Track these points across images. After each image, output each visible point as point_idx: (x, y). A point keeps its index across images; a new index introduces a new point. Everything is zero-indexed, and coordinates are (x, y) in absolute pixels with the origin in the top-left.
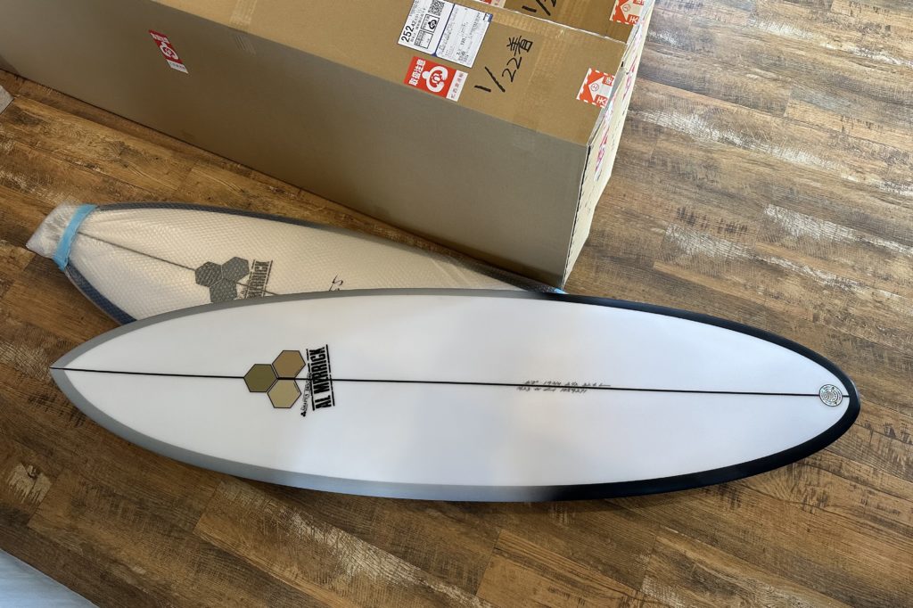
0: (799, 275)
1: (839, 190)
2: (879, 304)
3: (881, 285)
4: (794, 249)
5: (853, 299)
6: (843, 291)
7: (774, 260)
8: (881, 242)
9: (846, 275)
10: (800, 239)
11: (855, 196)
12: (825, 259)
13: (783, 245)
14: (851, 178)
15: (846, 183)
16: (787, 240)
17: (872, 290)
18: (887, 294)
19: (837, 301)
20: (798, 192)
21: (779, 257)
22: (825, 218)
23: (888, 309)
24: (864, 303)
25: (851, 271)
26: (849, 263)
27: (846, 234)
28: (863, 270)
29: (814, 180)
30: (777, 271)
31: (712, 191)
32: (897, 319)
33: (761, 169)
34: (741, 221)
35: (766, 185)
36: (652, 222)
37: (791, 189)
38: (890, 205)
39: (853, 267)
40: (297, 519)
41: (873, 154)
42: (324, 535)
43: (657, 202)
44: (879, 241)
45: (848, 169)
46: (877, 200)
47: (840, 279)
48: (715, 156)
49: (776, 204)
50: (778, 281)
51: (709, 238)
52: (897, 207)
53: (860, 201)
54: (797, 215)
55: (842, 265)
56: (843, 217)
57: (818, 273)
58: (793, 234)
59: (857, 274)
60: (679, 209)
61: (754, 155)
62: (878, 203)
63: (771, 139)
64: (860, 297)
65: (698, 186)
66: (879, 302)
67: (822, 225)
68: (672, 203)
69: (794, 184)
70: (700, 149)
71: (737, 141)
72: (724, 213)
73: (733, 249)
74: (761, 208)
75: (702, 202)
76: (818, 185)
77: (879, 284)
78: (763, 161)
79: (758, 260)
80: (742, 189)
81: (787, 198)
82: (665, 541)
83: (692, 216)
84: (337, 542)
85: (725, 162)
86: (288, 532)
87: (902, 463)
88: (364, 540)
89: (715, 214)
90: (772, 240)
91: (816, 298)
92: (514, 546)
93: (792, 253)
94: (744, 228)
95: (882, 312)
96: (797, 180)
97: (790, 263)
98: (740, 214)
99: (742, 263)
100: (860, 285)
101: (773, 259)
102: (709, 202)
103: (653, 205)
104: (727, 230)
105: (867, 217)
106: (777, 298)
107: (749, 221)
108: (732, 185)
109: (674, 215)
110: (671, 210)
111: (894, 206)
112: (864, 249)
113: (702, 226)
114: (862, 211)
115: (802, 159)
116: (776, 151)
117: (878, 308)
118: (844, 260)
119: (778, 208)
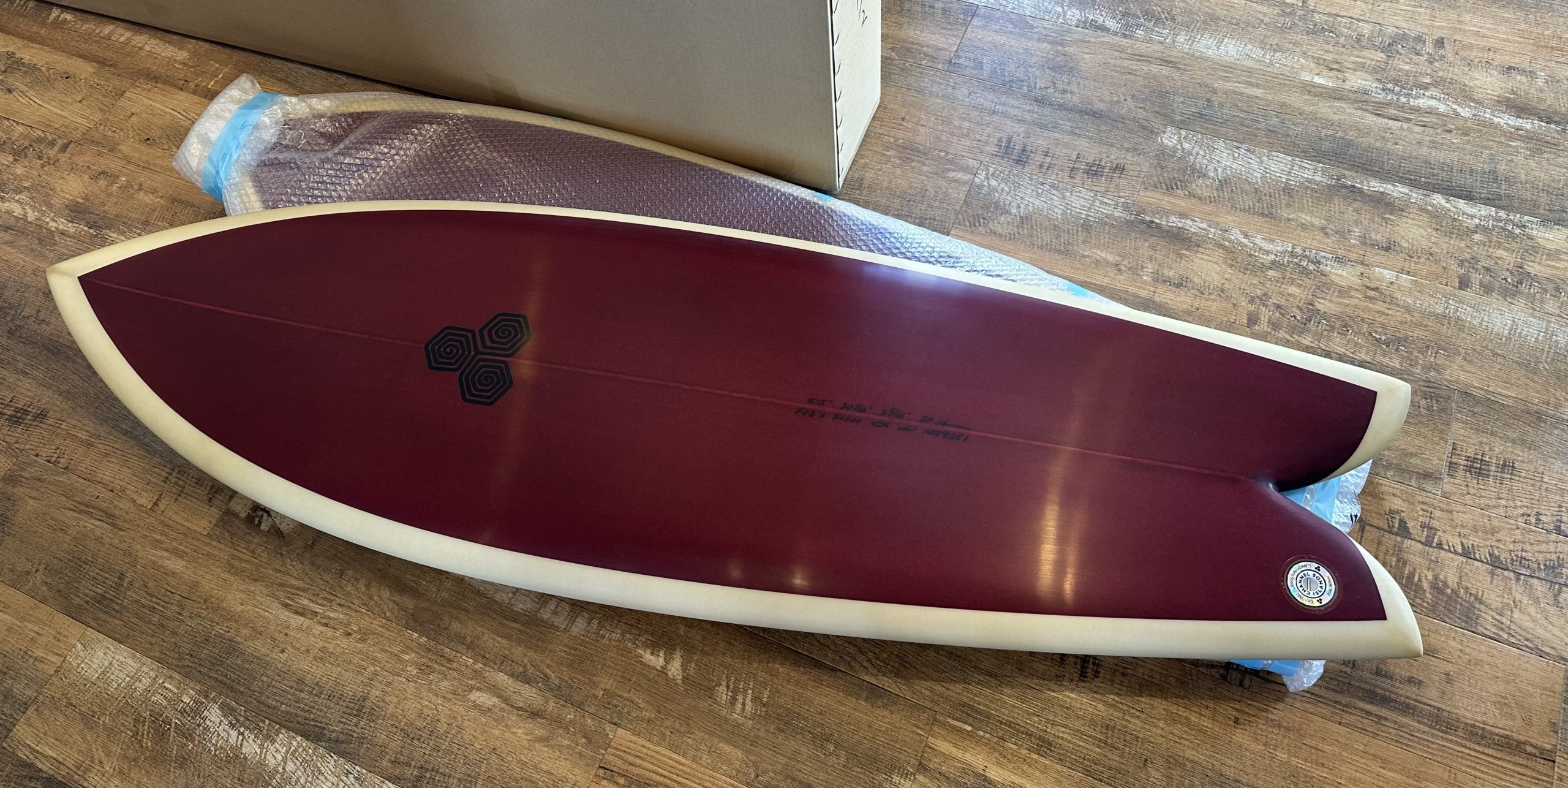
0: (1221, 246)
1: (1296, 100)
2: (1373, 292)
3: (1378, 259)
4: (1211, 200)
5: (1324, 285)
6: (1305, 272)
7: (1174, 221)
8: (1375, 185)
9: (1310, 242)
10: (1224, 183)
11: (1326, 109)
12: (1269, 215)
13: (1192, 195)
14: (1319, 80)
15: (1309, 89)
16: (1199, 186)
17: (1360, 268)
18: (1388, 275)
19: (1293, 289)
20: (1221, 105)
21: (1182, 215)
22: (1271, 146)
23: (1392, 301)
24: (1344, 292)
25: (1320, 236)
26: (1317, 222)
27: (1311, 172)
28: (1343, 234)
29: (1252, 85)
30: (1179, 239)
31: (1062, 107)
32: (1409, 317)
33: (1155, 69)
34: (1115, 156)
35: (1163, 95)
36: (950, 162)
37: (1208, 100)
38: (1391, 123)
39: (1323, 229)
40: (214, 715)
41: (1358, 41)
42: (261, 746)
43: (960, 128)
44: (1373, 183)
45: (1312, 65)
46: (1366, 114)
47: (1298, 250)
48: (1071, 50)
49: (1180, 125)
50: (1181, 257)
51: (1053, 186)
52: (1405, 126)
53: (1336, 117)
54: (1220, 144)
55: (1304, 227)
56: (1304, 144)
57: (1258, 241)
58: (1211, 174)
59: (1331, 242)
60: (1000, 140)
61: (1142, 47)
62: (1370, 119)
63: (1173, 19)
64: (1337, 279)
65: (1036, 100)
66: (1373, 289)
67: (1265, 158)
68: (988, 130)
69: (1214, 91)
70: (1043, 39)
71: (1111, 24)
72: (1083, 144)
73: (1097, 203)
74: (1151, 133)
75: (1044, 127)
76: (1259, 92)
77: (1373, 256)
78: (1158, 55)
79: (1143, 222)
80: (1118, 102)
81: (1201, 115)
82: (944, 746)
83: (1024, 150)
84: (285, 760)
85: (1087, 60)
86: (193, 742)
87: (1425, 585)
88: (342, 754)
89: (1066, 146)
90: (1170, 187)
91: (1252, 283)
92: (638, 761)
93: (1208, 208)
94: (1119, 169)
95: (1379, 306)
96: (1219, 85)
97: (1204, 226)
98: (1111, 145)
99: (1112, 226)
100: (1338, 259)
101: (1172, 218)
102: (1055, 127)
103: (953, 134)
104: (1087, 172)
105: (1349, 144)
106: (1179, 285)
107: (1129, 156)
108: (1100, 97)
109: (991, 149)
110: (987, 142)
111: (1399, 124)
112: (1345, 197)
113: (1041, 166)
114: (1340, 134)
115: (1231, 50)
116: (1181, 39)
117: (1371, 299)
118: (1305, 218)
119: (1183, 132)
